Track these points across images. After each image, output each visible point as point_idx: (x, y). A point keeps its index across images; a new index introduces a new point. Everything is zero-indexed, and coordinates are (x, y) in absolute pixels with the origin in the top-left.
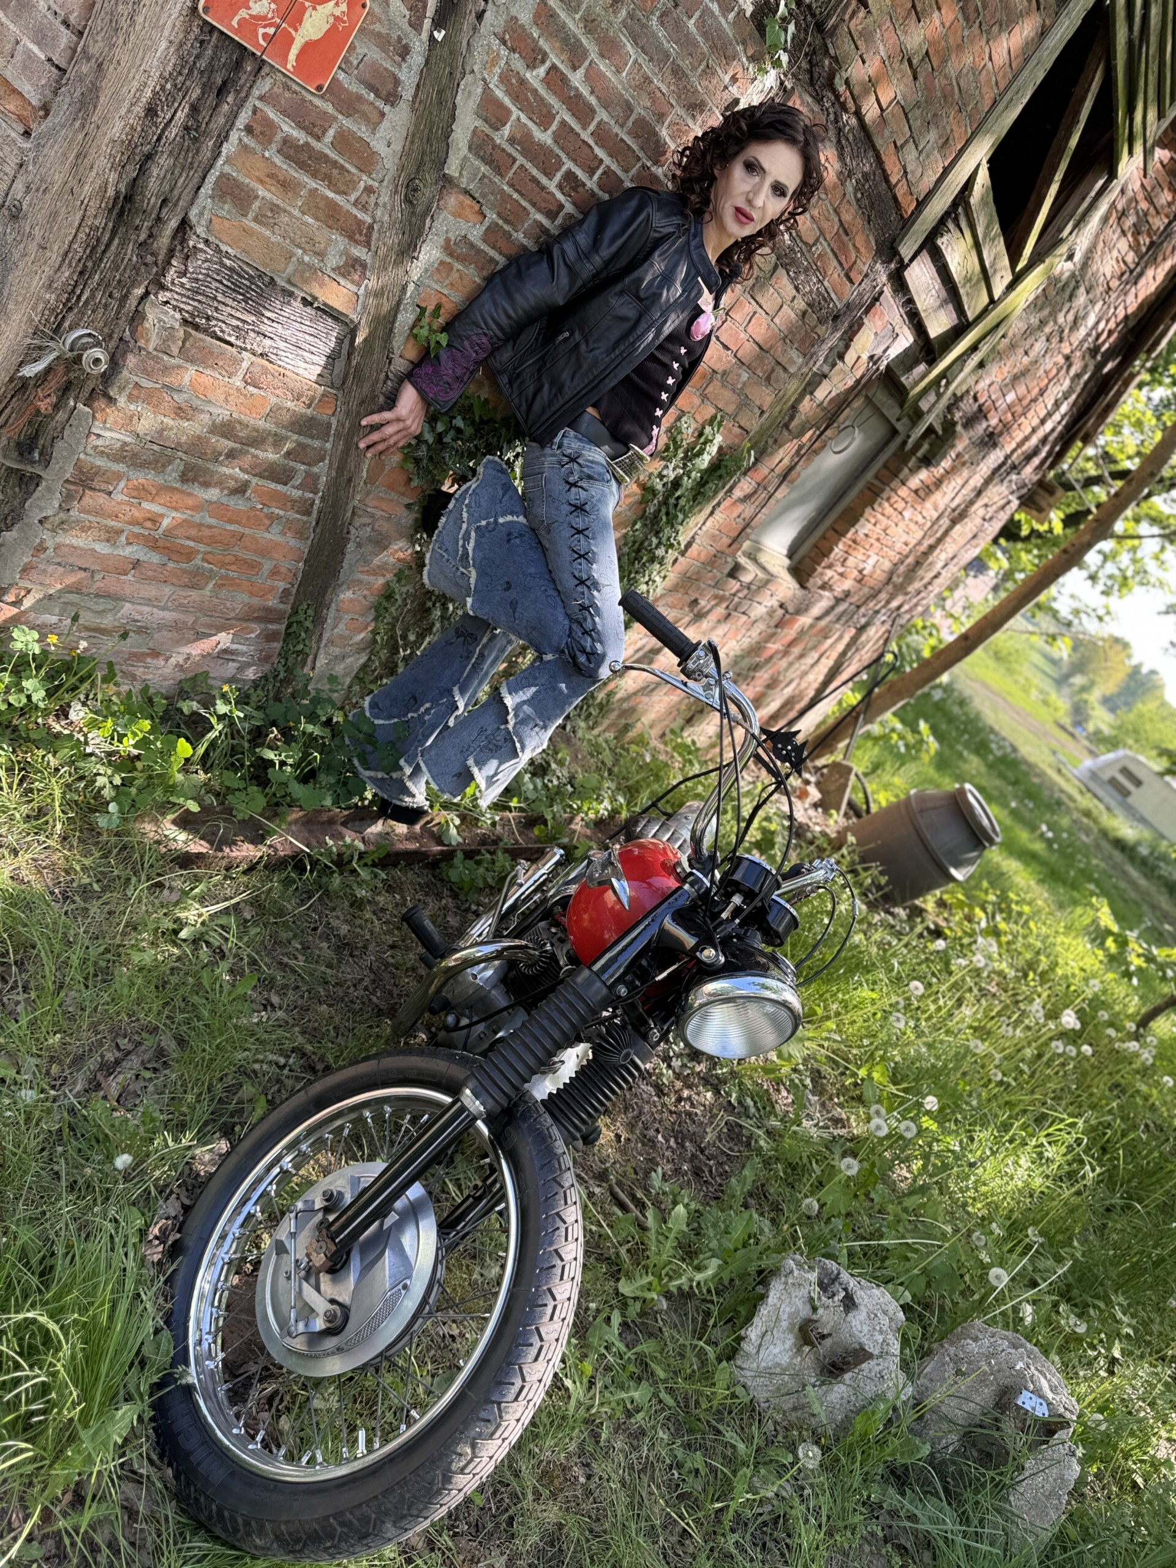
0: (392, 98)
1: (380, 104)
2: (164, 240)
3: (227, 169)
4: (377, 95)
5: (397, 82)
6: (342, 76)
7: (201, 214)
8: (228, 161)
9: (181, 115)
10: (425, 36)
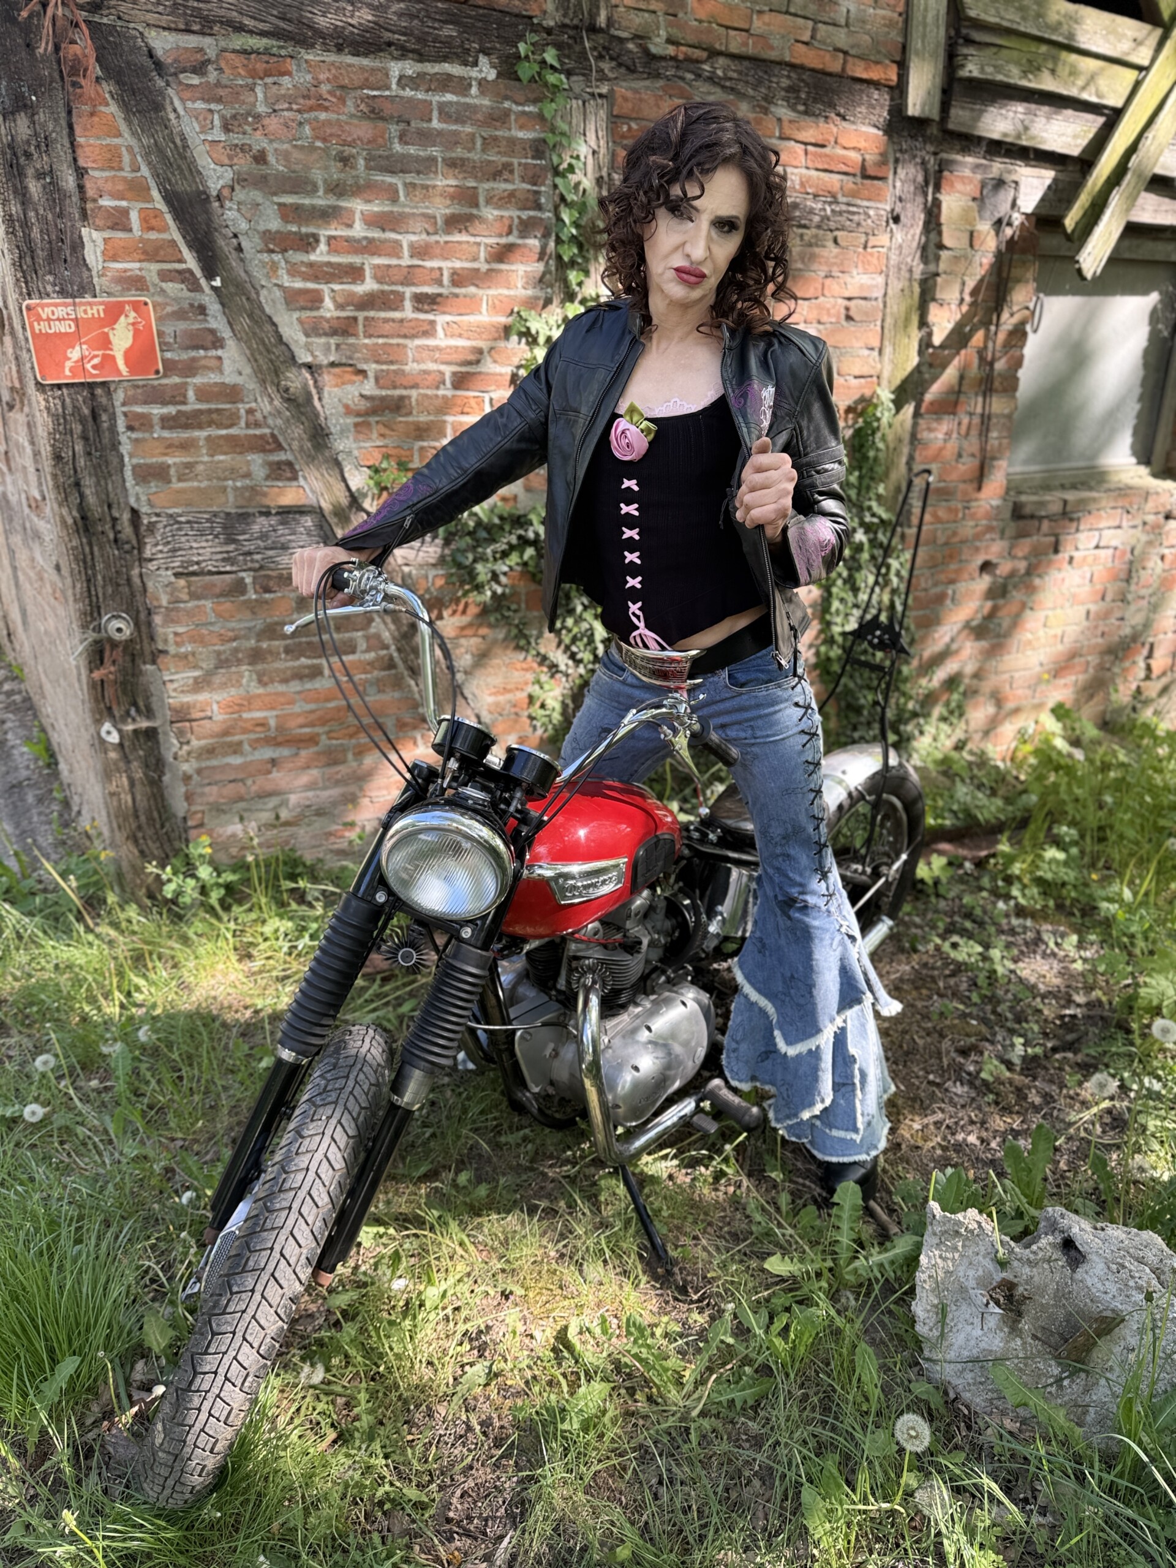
0: (218, 343)
1: (213, 353)
2: (127, 531)
3: (135, 461)
4: (205, 349)
5: (213, 332)
6: (168, 355)
7: (138, 499)
8: (131, 456)
9: (79, 448)
10: (207, 290)
